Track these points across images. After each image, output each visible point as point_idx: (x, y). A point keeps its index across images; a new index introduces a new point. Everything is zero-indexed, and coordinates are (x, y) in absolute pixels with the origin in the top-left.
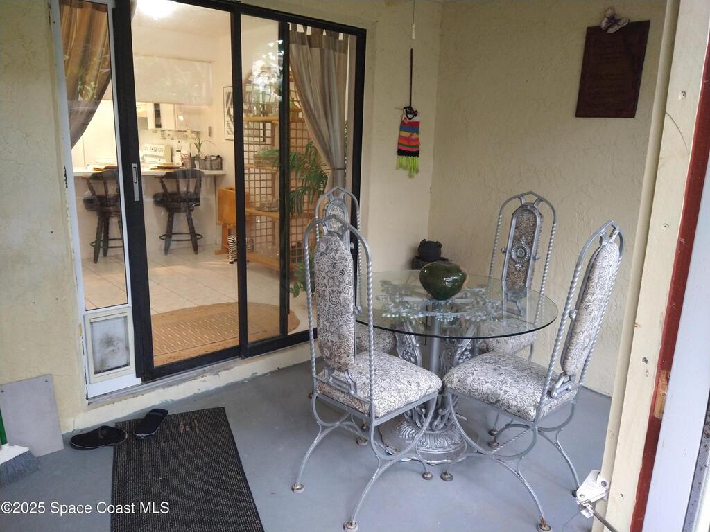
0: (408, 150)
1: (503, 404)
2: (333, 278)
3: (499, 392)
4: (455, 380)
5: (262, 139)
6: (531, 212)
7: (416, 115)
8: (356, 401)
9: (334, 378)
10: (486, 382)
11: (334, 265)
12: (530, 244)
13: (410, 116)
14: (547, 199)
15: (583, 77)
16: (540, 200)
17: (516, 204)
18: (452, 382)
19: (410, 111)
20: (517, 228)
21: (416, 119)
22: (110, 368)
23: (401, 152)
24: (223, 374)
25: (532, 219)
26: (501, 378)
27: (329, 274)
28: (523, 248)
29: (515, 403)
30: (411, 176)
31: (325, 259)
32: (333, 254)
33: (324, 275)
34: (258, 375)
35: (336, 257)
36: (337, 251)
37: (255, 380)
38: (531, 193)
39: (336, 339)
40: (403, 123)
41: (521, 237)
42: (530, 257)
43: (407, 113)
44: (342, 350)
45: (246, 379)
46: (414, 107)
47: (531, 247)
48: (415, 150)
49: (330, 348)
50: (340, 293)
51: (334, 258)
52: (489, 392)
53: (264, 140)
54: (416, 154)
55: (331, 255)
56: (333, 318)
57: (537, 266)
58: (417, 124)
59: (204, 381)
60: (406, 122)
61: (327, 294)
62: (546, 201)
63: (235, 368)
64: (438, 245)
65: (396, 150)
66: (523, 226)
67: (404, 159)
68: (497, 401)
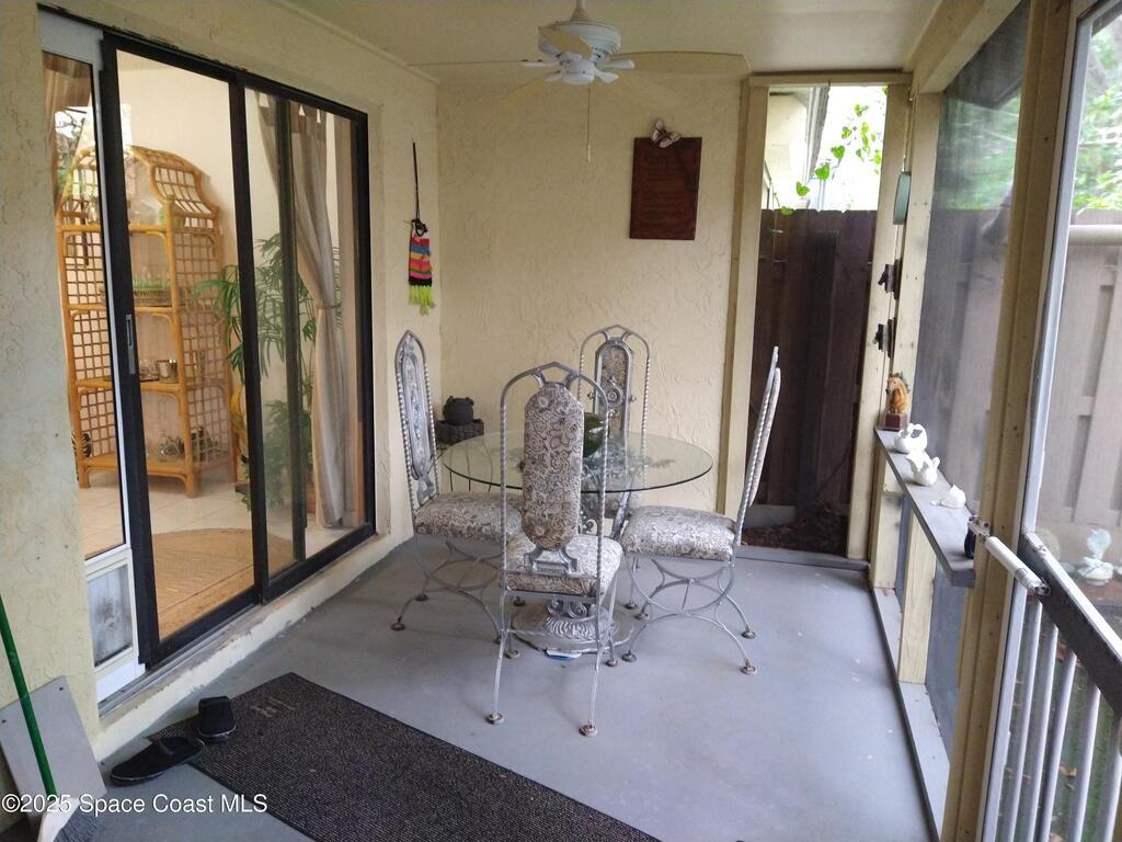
0: (419, 279)
1: (699, 551)
2: (560, 437)
3: (692, 540)
4: (638, 541)
5: (81, 261)
6: (619, 348)
7: (426, 231)
8: (571, 583)
9: (538, 562)
10: (674, 534)
11: (562, 421)
12: (624, 385)
13: (419, 231)
14: (636, 331)
15: (635, 193)
16: (628, 333)
17: (600, 340)
18: (633, 544)
19: (418, 224)
20: (603, 368)
21: (426, 236)
22: (108, 655)
23: (413, 281)
24: (255, 630)
25: (621, 356)
26: (684, 526)
27: (553, 433)
28: (615, 390)
29: (711, 546)
30: (423, 312)
31: (547, 416)
32: (561, 408)
33: (543, 435)
34: (292, 623)
35: (567, 411)
36: (566, 404)
37: (290, 630)
38: (617, 326)
39: (557, 510)
40: (412, 240)
41: (611, 378)
42: (624, 400)
43: (418, 228)
44: (566, 522)
45: (280, 633)
46: (423, 221)
47: (624, 389)
48: (427, 278)
49: (544, 525)
50: (569, 453)
51: (563, 413)
52: (681, 543)
53: (87, 263)
54: (428, 282)
55: (558, 410)
56: (555, 485)
57: (634, 410)
58: (426, 242)
59: (235, 647)
60: (418, 239)
61: (547, 458)
62: (637, 335)
63: (269, 617)
64: (469, 402)
65: (407, 277)
66: (612, 365)
67: (416, 289)
68: (693, 550)
